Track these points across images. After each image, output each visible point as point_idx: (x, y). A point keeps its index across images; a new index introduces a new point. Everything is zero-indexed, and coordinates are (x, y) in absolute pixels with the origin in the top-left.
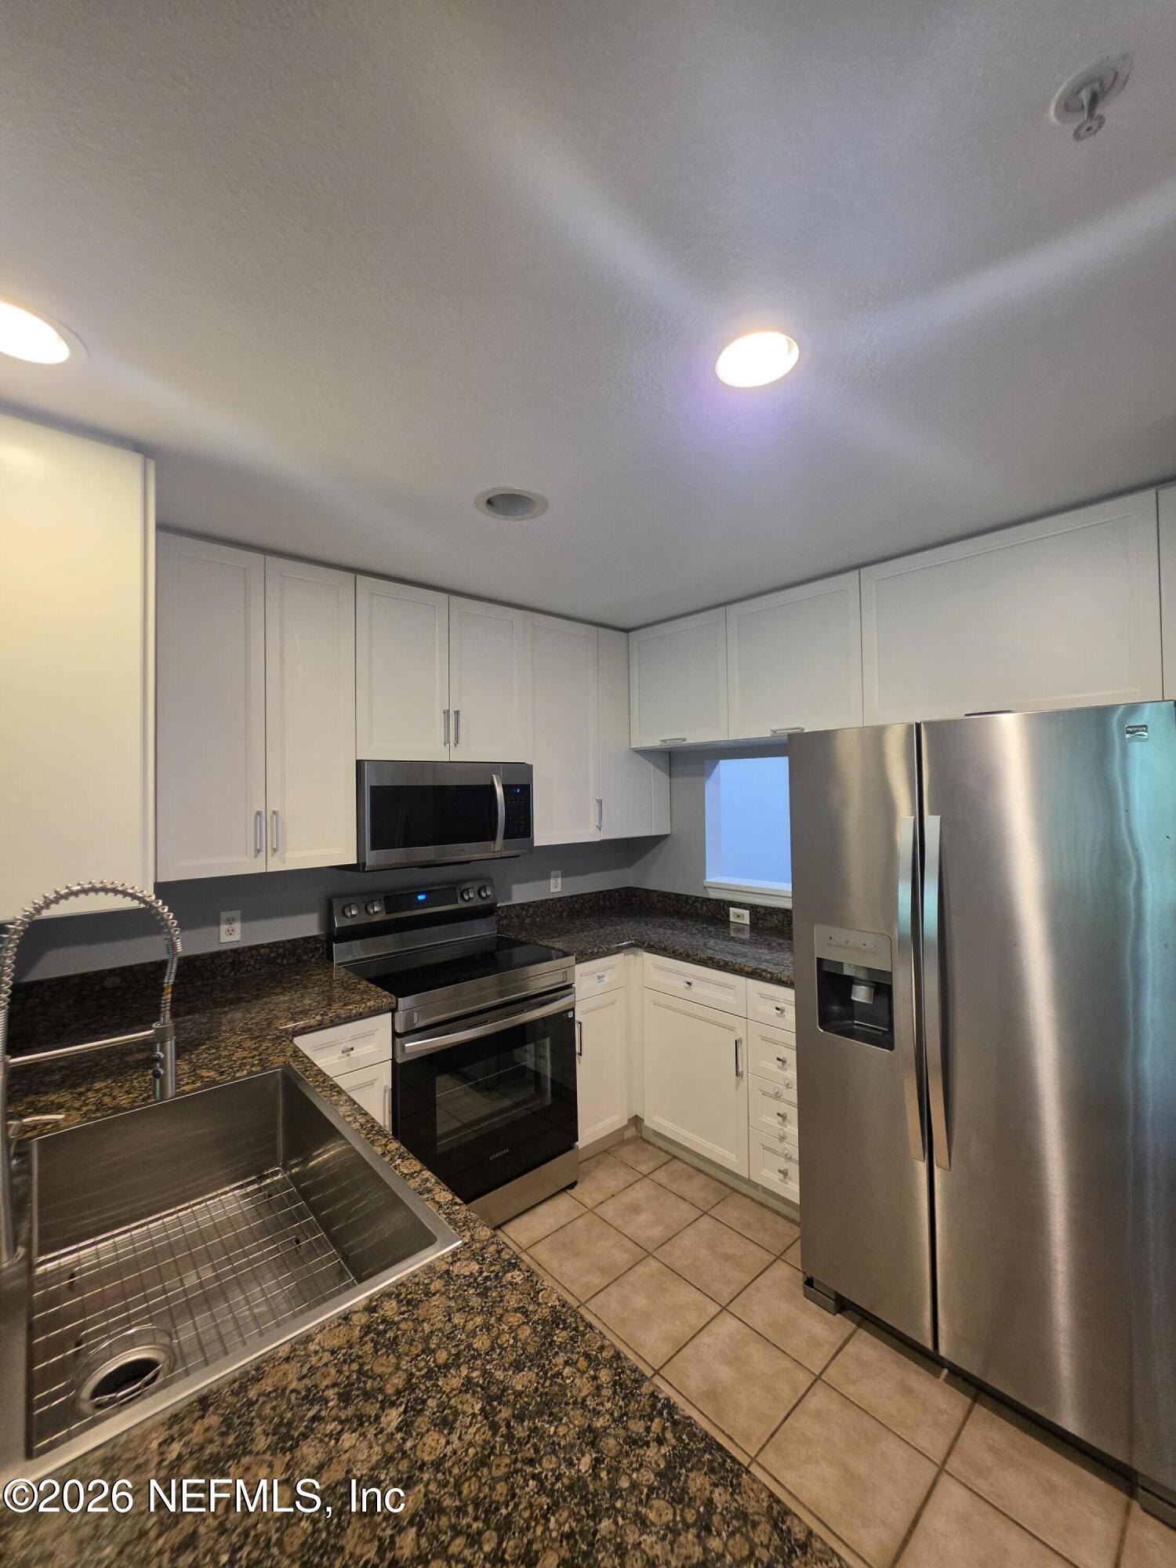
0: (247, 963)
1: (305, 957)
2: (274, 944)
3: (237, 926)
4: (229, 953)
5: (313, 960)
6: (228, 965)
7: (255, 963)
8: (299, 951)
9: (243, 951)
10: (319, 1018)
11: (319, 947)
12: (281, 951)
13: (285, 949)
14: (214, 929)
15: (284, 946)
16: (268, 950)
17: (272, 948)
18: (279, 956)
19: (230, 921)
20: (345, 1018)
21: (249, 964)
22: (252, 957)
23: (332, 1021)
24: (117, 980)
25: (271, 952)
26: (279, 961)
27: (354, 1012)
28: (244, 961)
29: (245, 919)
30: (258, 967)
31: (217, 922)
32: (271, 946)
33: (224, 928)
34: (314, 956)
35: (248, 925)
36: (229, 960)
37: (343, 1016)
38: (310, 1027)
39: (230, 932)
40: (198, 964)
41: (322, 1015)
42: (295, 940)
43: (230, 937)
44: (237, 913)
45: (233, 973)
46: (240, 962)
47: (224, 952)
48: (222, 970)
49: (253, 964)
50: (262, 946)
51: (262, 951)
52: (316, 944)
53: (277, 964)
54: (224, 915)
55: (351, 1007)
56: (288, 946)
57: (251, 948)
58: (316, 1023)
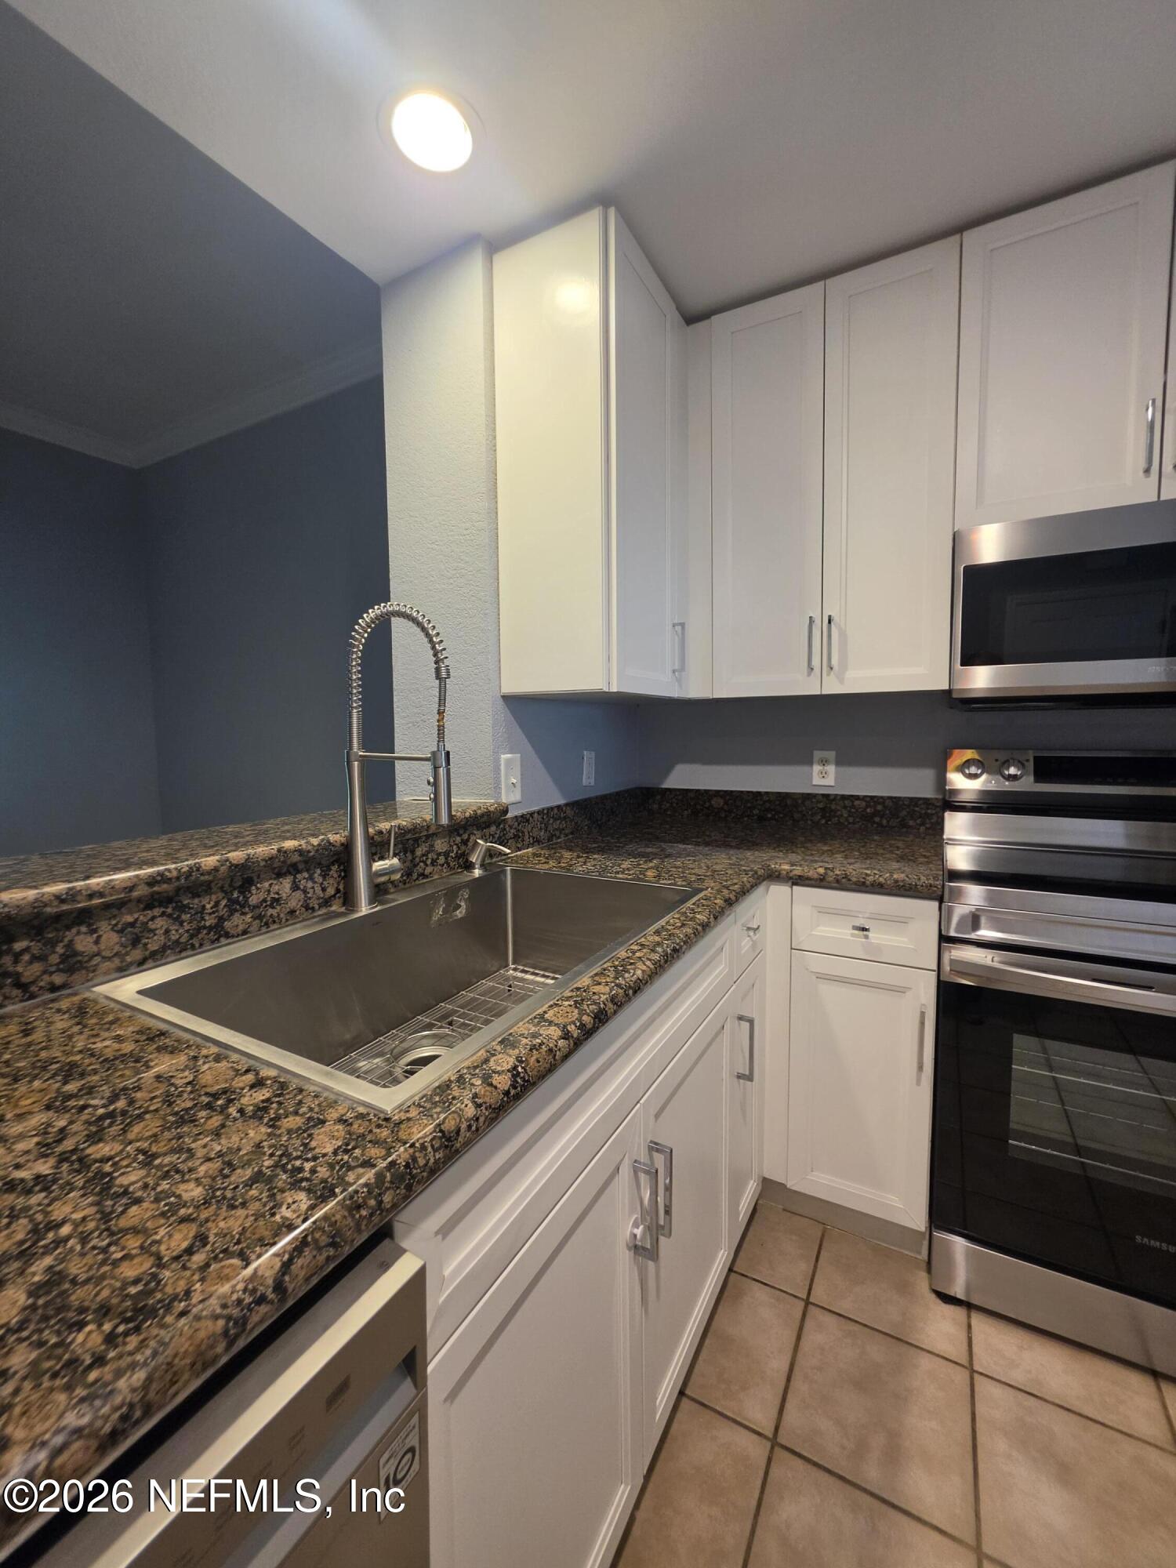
0: (839, 813)
1: (911, 823)
2: (872, 797)
3: (831, 769)
4: (820, 797)
5: (922, 829)
6: (819, 811)
7: (849, 816)
8: (904, 813)
9: (834, 800)
10: (821, 871)
11: (932, 814)
12: (879, 807)
13: (884, 807)
14: (805, 769)
15: (884, 803)
16: (864, 804)
17: (868, 802)
18: (876, 813)
19: (824, 762)
20: (855, 884)
21: (842, 815)
22: (845, 807)
23: (838, 881)
24: (721, 802)
25: (867, 806)
26: (877, 819)
27: (871, 879)
28: (836, 811)
29: (839, 763)
30: (851, 820)
31: (810, 762)
32: (868, 799)
33: (817, 768)
34: (923, 824)
35: (842, 769)
36: (821, 805)
37: (854, 879)
38: (808, 879)
39: (824, 774)
40: (789, 802)
41: (826, 869)
42: (899, 799)
43: (823, 780)
44: (831, 755)
45: (823, 821)
46: (832, 811)
47: (815, 796)
48: (812, 815)
49: (846, 815)
50: (857, 798)
51: (857, 803)
52: (928, 809)
53: (874, 822)
54: (818, 754)
55: (868, 872)
56: (889, 803)
57: (844, 797)
58: (816, 876)
